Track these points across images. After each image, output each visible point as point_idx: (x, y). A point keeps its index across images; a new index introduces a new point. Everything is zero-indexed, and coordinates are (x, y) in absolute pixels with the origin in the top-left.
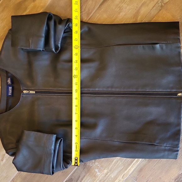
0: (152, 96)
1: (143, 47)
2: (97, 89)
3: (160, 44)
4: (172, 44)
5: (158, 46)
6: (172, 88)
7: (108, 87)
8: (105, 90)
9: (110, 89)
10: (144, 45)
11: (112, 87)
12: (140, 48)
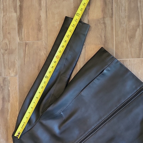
0: (129, 103)
1: (97, 79)
2: (93, 127)
3: (106, 69)
4: (112, 63)
5: (105, 71)
6: (136, 88)
7: (99, 120)
8: (98, 123)
9: (101, 121)
10: (97, 78)
11: (101, 118)
12: (96, 81)
